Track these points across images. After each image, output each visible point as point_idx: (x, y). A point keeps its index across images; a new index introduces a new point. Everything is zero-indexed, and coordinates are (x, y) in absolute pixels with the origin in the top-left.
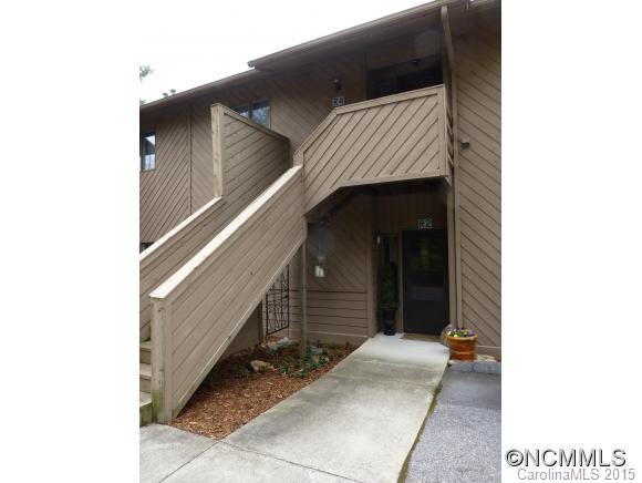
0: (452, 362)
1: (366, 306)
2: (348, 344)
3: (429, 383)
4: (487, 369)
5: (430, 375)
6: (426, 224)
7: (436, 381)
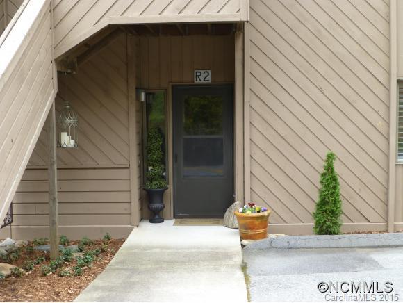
0: (245, 242)
1: (129, 187)
2: (107, 237)
3: (231, 262)
4: (286, 244)
5: (228, 256)
6: (204, 77)
7: (238, 260)
